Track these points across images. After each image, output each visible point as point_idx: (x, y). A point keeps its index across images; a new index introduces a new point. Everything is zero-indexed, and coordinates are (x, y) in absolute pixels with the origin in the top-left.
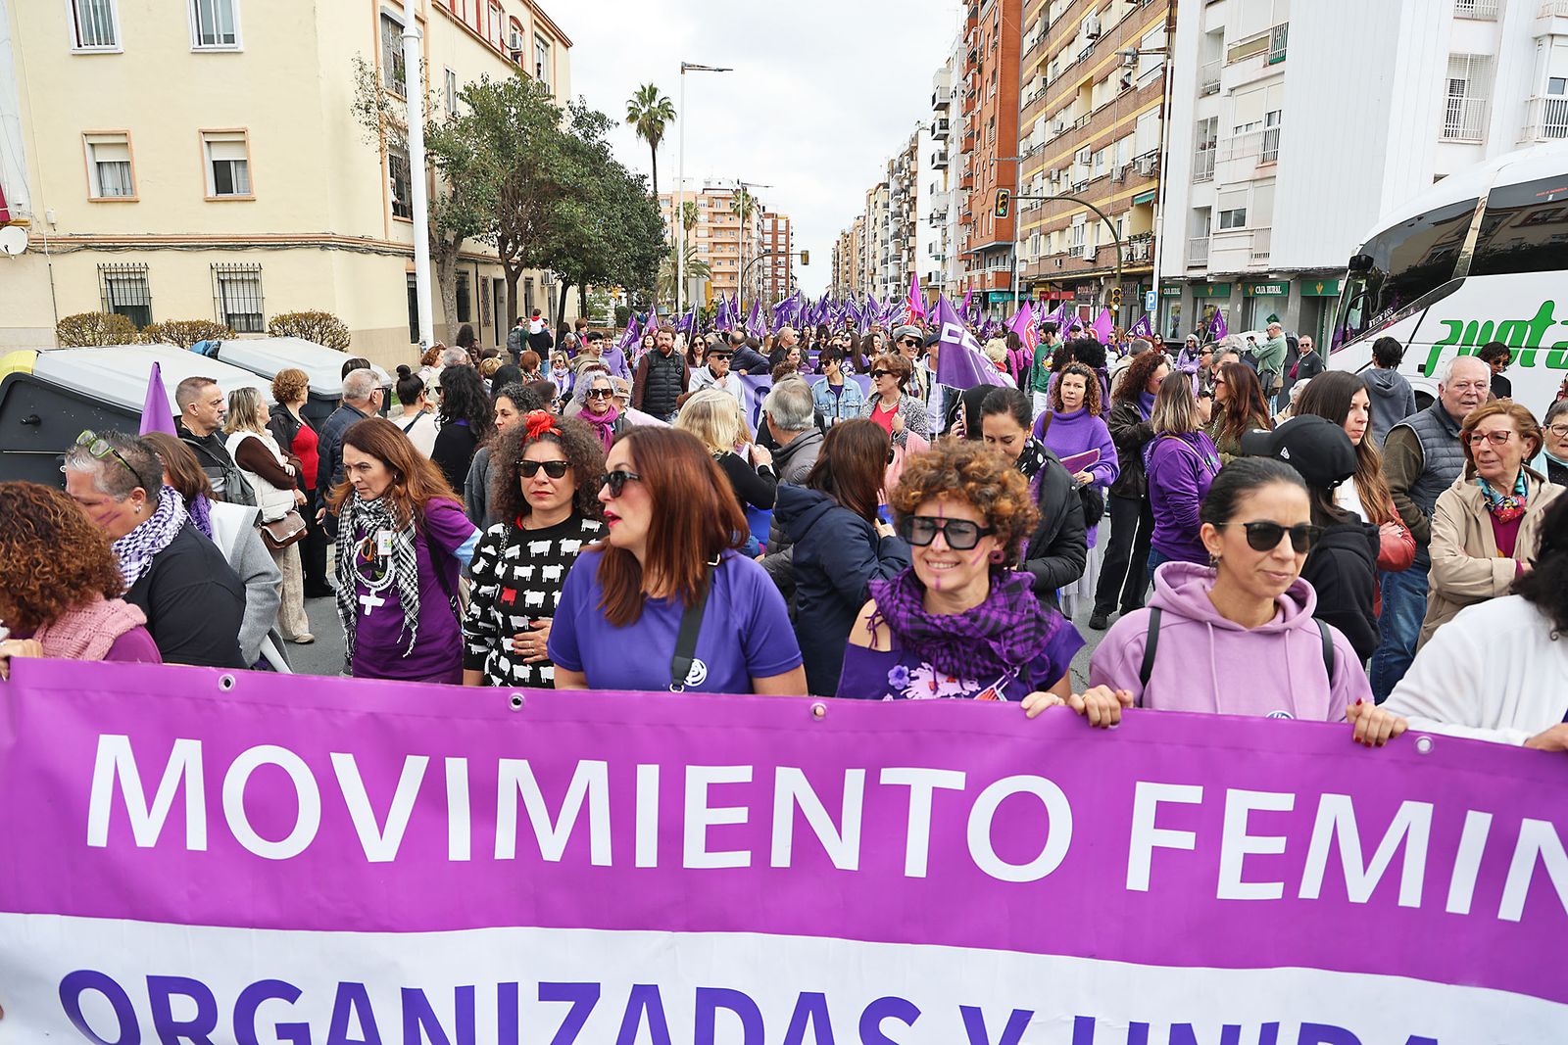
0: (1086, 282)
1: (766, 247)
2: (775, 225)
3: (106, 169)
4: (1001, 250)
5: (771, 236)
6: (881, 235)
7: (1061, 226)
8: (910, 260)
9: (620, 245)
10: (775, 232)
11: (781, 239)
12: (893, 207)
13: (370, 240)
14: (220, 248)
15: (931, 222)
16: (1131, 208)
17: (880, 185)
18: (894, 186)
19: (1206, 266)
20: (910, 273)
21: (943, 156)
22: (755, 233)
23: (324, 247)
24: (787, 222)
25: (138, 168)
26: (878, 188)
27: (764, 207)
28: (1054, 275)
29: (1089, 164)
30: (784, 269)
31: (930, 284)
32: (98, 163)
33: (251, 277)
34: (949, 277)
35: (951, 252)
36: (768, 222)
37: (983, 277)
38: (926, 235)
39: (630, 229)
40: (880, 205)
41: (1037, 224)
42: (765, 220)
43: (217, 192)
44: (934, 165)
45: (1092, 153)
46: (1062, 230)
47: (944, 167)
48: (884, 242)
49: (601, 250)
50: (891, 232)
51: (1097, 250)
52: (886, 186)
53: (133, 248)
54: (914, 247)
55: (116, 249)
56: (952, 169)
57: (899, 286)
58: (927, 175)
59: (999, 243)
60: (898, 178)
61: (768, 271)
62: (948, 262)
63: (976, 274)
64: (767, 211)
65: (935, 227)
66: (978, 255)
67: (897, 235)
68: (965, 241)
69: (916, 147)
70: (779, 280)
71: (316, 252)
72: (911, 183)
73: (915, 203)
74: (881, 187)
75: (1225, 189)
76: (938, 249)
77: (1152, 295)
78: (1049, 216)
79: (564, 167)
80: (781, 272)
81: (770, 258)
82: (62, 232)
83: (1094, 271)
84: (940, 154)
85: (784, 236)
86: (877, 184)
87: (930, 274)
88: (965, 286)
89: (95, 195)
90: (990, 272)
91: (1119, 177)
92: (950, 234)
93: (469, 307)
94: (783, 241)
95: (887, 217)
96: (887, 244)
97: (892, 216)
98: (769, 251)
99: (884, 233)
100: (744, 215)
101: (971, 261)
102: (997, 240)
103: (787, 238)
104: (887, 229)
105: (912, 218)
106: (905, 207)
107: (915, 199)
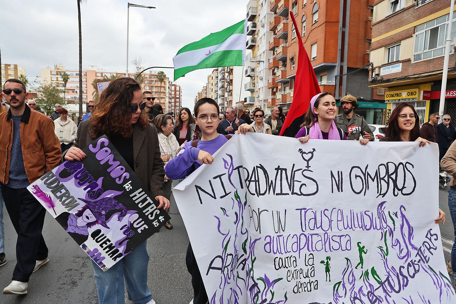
1: (172, 96)
2: (175, 88)
5: (174, 92)
6: (215, 89)
10: (175, 91)
11: (178, 93)
12: (220, 77)
22: (168, 90)
24: (180, 87)
26: (213, 72)
27: (172, 83)
30: (179, 103)
31: (245, 103)
34: (262, 98)
36: (173, 88)
40: (214, 78)
42: (172, 87)
47: (252, 47)
52: (217, 70)
57: (223, 107)
59: (326, 64)
61: (173, 104)
64: (172, 84)
65: (249, 76)
67: (223, 87)
70: (177, 107)
74: (215, 71)
80: (177, 104)
81: (174, 99)
85: (179, 92)
87: (246, 99)
94: (178, 94)
95: (217, 81)
96: (218, 92)
97: (220, 80)
98: (173, 97)
99: (216, 87)
100: (162, 80)
101: (277, 88)
102: (324, 62)
103: (180, 93)
104: (218, 86)
105: (231, 78)
106: (227, 74)
107: (232, 70)
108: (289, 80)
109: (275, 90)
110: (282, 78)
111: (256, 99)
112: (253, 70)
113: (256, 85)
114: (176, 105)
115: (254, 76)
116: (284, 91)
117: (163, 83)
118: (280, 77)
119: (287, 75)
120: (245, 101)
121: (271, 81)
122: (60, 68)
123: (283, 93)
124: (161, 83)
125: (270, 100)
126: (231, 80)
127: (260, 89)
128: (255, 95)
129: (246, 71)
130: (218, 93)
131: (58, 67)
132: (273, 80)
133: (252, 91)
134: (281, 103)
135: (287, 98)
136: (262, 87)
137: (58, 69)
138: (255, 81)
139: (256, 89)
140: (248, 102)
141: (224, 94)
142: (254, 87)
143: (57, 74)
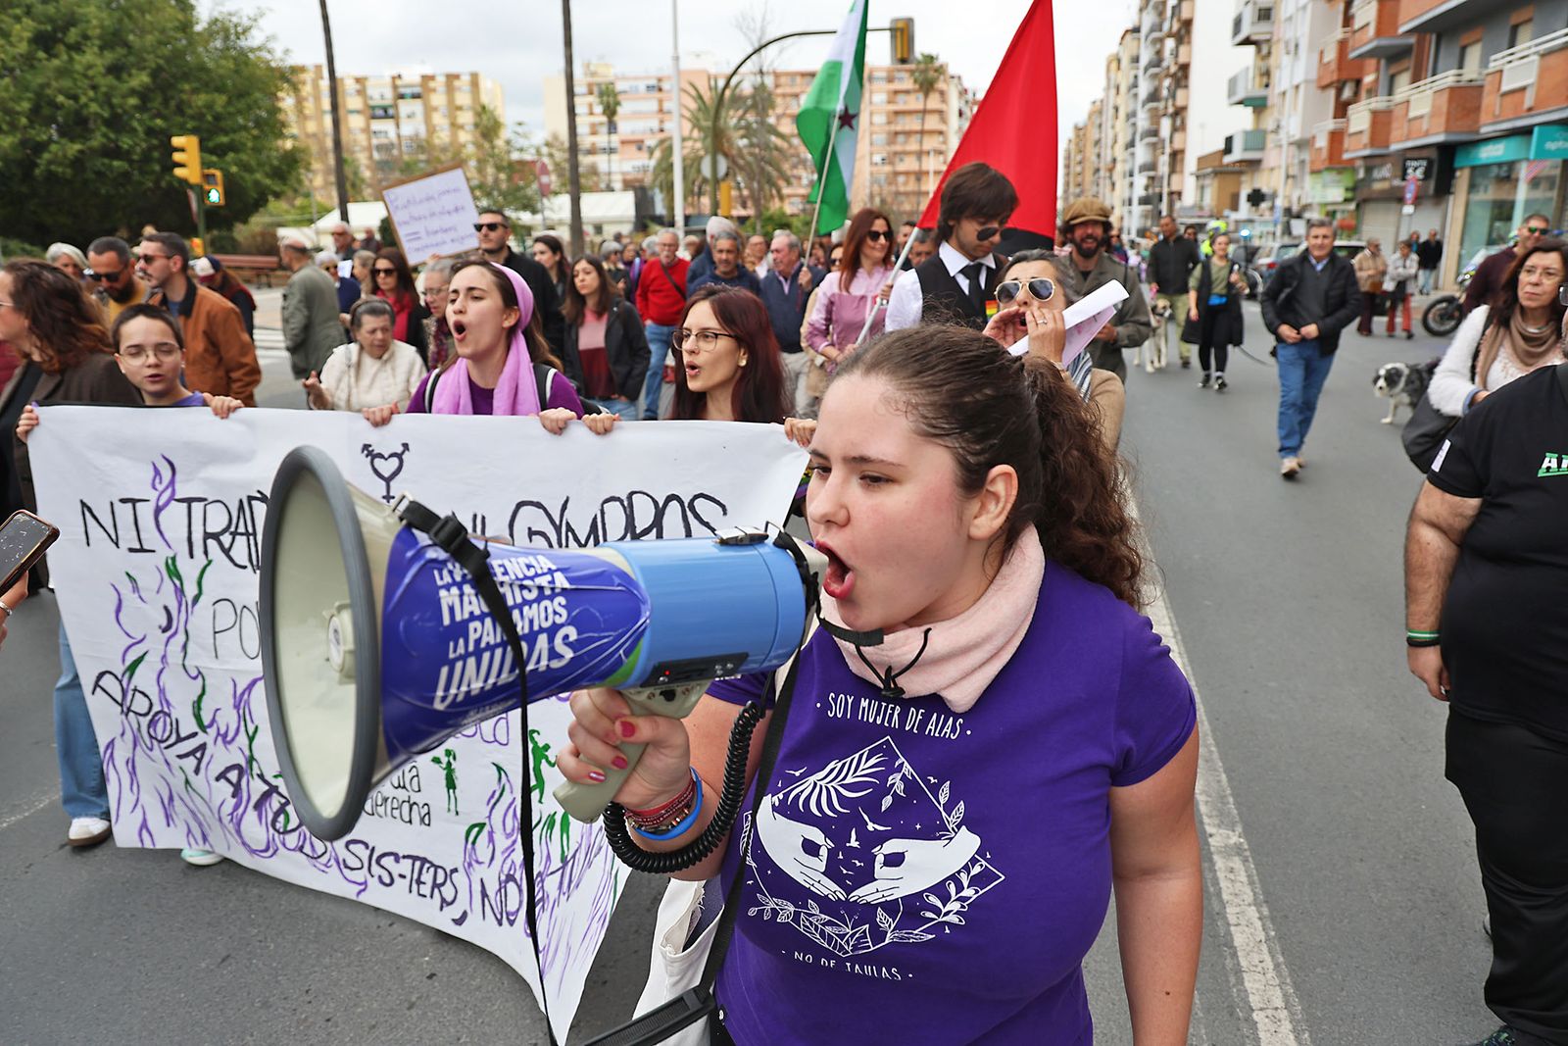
6: (1127, 105)
8: (1175, 129)
12: (1146, 56)
17: (1127, 31)
18: (1149, 19)
20: (1174, 155)
26: (1122, 38)
31: (1227, 159)
40: (1125, 62)
48: (1133, 114)
50: (1143, 96)
52: (1136, 30)
54: (1184, 109)
65: (1247, 42)
67: (1154, 96)
73: (1189, 28)
74: (1129, 35)
86: (1121, 36)
95: (1136, 77)
96: (1135, 117)
97: (1146, 69)
99: (1131, 101)
100: (929, 87)
101: (1358, 82)
104: (1136, 95)
105: (1182, 59)
106: (1170, 43)
107: (1188, 24)
108: (1412, 40)
109: (1347, 93)
110: (1379, 33)
111: (1270, 138)
112: (1265, 14)
113: (1275, 75)
115: (1268, 41)
116: (1386, 90)
117: (933, 96)
118: (1371, 31)
119: (1402, 17)
120: (1228, 150)
121: (1331, 55)
122: (601, 70)
123: (1379, 102)
124: (926, 95)
125: (1322, 142)
126: (1185, 68)
127: (1284, 93)
128: (1269, 123)
129: (1238, 24)
130: (1134, 124)
131: (592, 68)
132: (1343, 45)
133: (1259, 105)
134: (1367, 152)
135: (1395, 125)
136: (1297, 87)
137: (593, 74)
138: (1272, 61)
139: (1273, 95)
140: (1237, 154)
141: (1158, 123)
142: (1267, 86)
143: (591, 93)
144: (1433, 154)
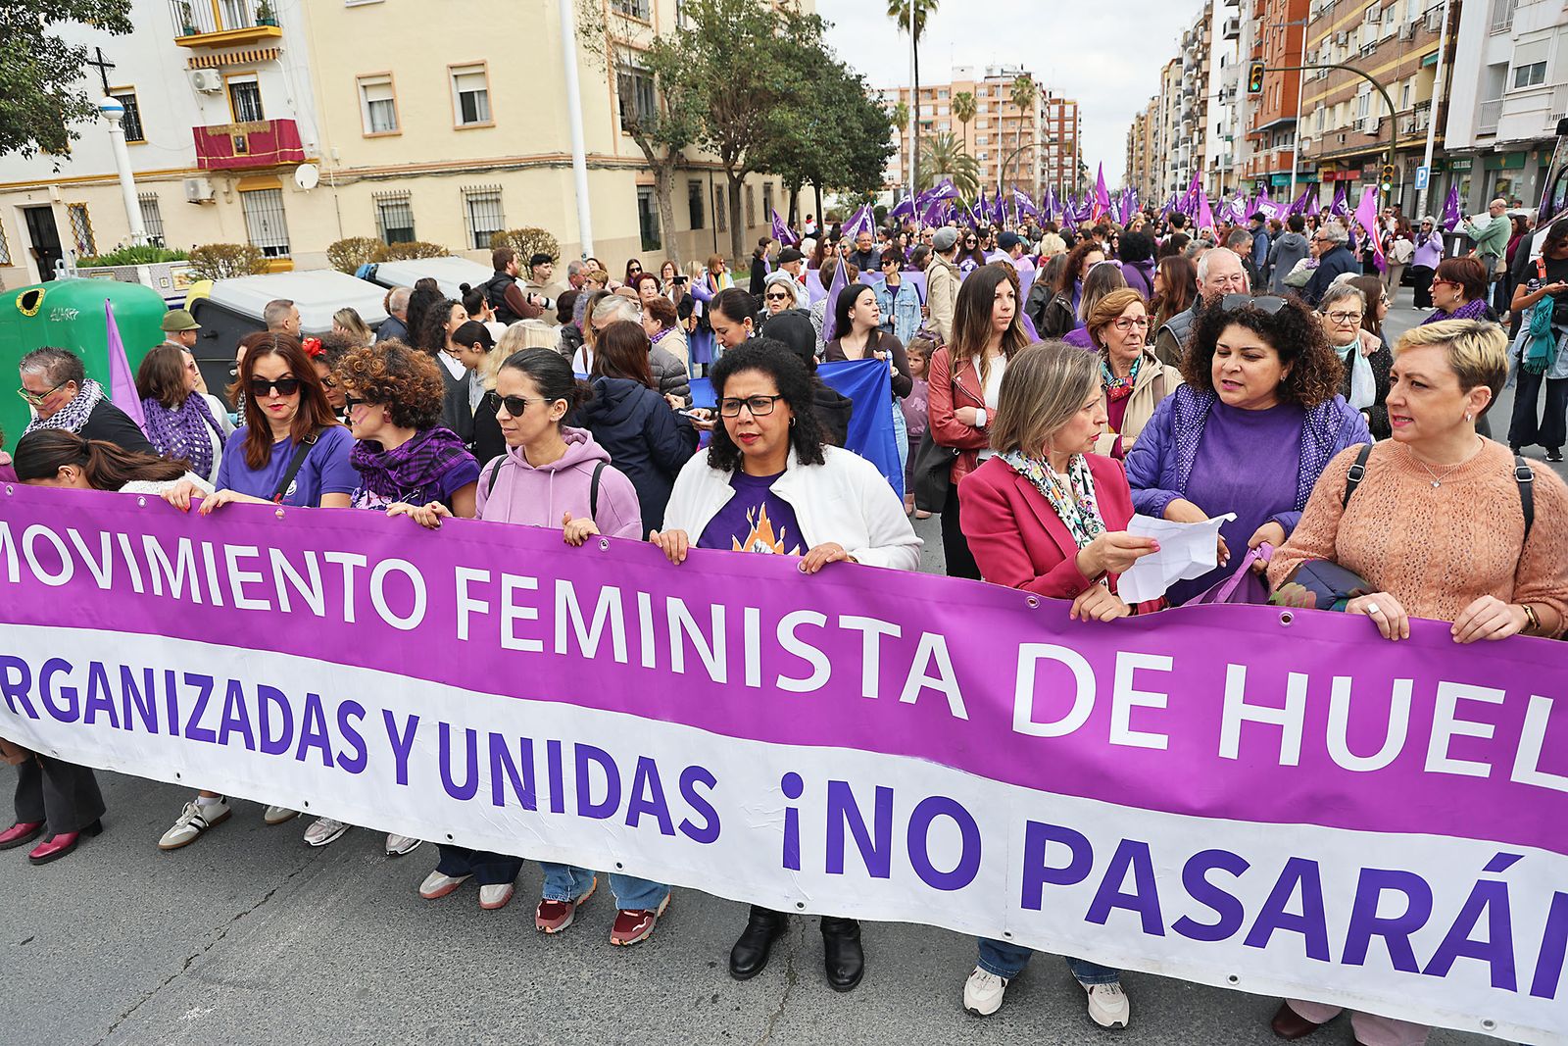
0: (1372, 158)
1: (1051, 136)
2: (1062, 111)
3: (376, 107)
4: (1285, 128)
5: (1057, 123)
6: (1174, 116)
7: (1346, 97)
8: (1200, 143)
9: (833, 148)
10: (1062, 119)
11: (1068, 125)
12: (1185, 85)
13: (599, 156)
14: (468, 172)
15: (1220, 99)
16: (1418, 71)
17: (1173, 60)
18: (1187, 61)
19: (1495, 134)
20: (1199, 157)
21: (1235, 24)
22: (1038, 122)
23: (554, 166)
24: (1075, 107)
25: (400, 103)
26: (1171, 64)
27: (1050, 93)
28: (1337, 153)
29: (1378, 22)
31: (1217, 168)
32: (370, 103)
33: (494, 197)
34: (1236, 160)
35: (1239, 132)
36: (1055, 109)
37: (1268, 158)
38: (1217, 113)
39: (844, 130)
40: (1172, 83)
41: (1322, 96)
42: (1051, 107)
43: (465, 121)
44: (1227, 34)
45: (1382, 10)
46: (1347, 102)
48: (1176, 124)
49: (814, 154)
50: (1183, 113)
51: (1380, 122)
52: (1180, 61)
53: (399, 176)
54: (1205, 128)
55: (385, 178)
56: (1243, 38)
58: (1220, 47)
59: (1285, 119)
60: (1191, 52)
61: (1054, 161)
62: (1236, 143)
63: (1262, 154)
64: (1053, 97)
65: (1225, 104)
66: (1266, 134)
67: (1188, 116)
68: (1252, 119)
69: (1211, 16)
70: (1065, 170)
71: (547, 170)
72: (1205, 57)
73: (1207, 79)
74: (1175, 63)
75: (1523, 40)
76: (1226, 129)
77: (1424, 172)
78: (1336, 84)
79: (776, 74)
80: (1068, 161)
81: (1057, 147)
82: (344, 167)
83: (1377, 145)
84: (1233, 22)
85: (1072, 123)
86: (1170, 61)
87: (1217, 157)
88: (1251, 169)
89: (368, 131)
90: (1274, 152)
91: (1407, 34)
92: (1239, 111)
93: (703, 215)
94: (1071, 128)
95: (1179, 96)
96: (1179, 125)
97: (1185, 94)
98: (1055, 140)
99: (1176, 113)
100: (1024, 103)
101: (1259, 141)
102: (1282, 117)
103: (1075, 125)
104: (1179, 109)
105: (1204, 96)
106: (1197, 83)
107: (1207, 74)
114: (1064, 163)
117: (1027, 109)
124: (1023, 110)
141: (1191, 134)
144: (1266, 178)
